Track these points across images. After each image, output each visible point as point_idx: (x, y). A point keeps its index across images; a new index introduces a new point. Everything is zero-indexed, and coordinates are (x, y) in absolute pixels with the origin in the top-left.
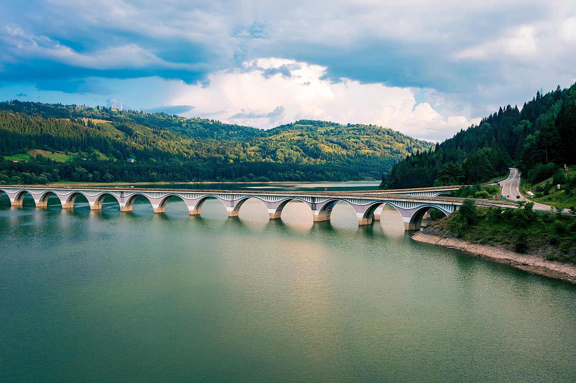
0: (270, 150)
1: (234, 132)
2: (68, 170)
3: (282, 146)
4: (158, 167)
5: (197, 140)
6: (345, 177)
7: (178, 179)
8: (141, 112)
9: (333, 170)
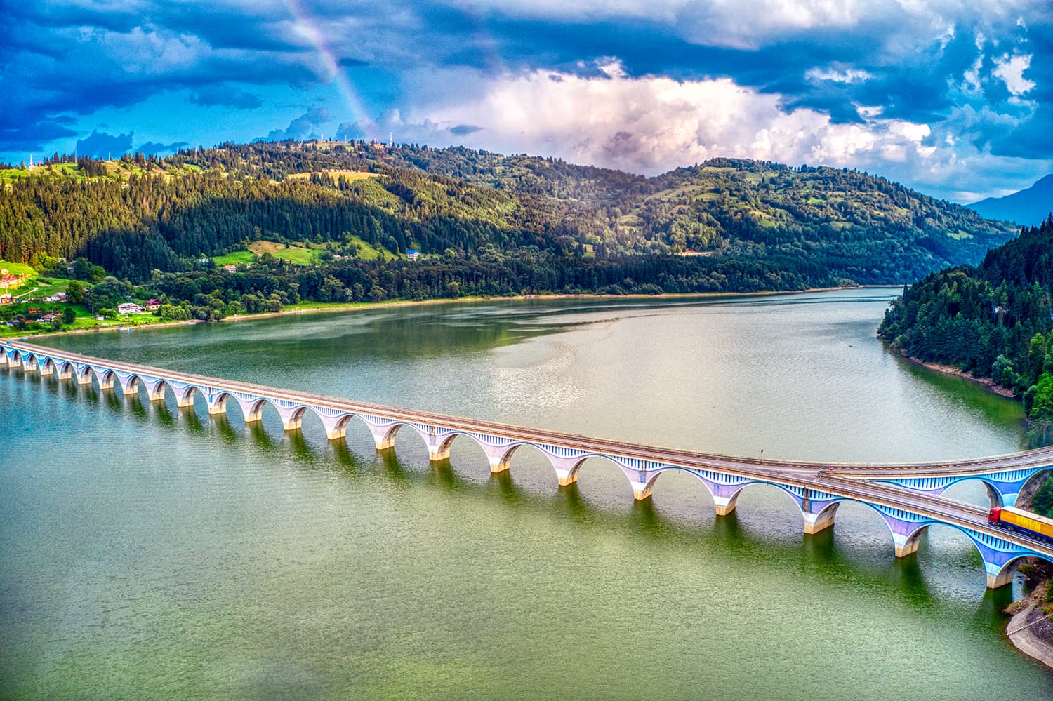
0: (659, 224)
1: (589, 182)
2: (313, 283)
3: (681, 216)
4: (460, 268)
5: (524, 203)
7: (497, 291)
8: (424, 148)
9: (779, 267)
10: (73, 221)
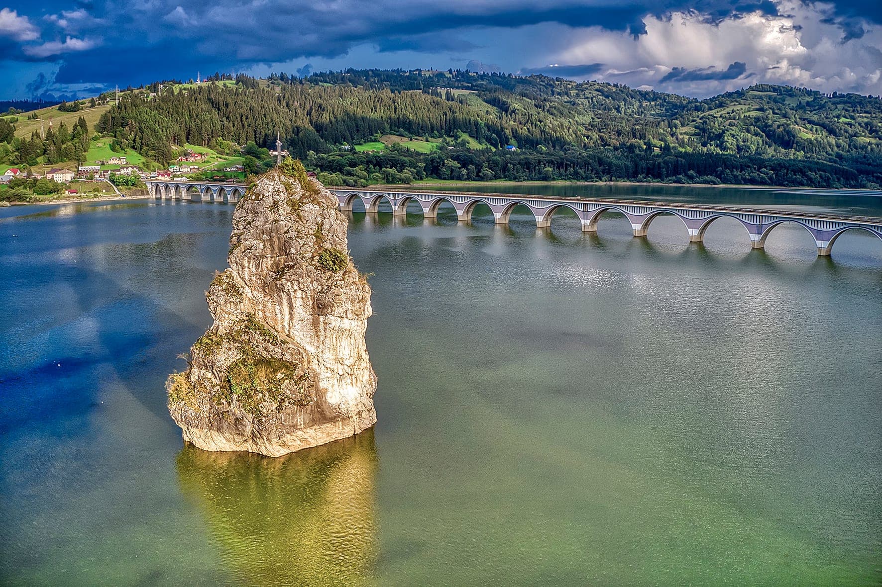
0: (714, 133)
1: (650, 104)
2: (435, 164)
3: (732, 128)
4: (552, 158)
5: (598, 116)
6: (837, 182)
7: (582, 177)
8: (510, 75)
9: (817, 168)
10: (242, 116)
